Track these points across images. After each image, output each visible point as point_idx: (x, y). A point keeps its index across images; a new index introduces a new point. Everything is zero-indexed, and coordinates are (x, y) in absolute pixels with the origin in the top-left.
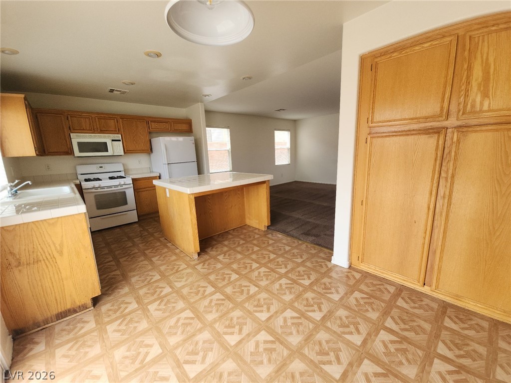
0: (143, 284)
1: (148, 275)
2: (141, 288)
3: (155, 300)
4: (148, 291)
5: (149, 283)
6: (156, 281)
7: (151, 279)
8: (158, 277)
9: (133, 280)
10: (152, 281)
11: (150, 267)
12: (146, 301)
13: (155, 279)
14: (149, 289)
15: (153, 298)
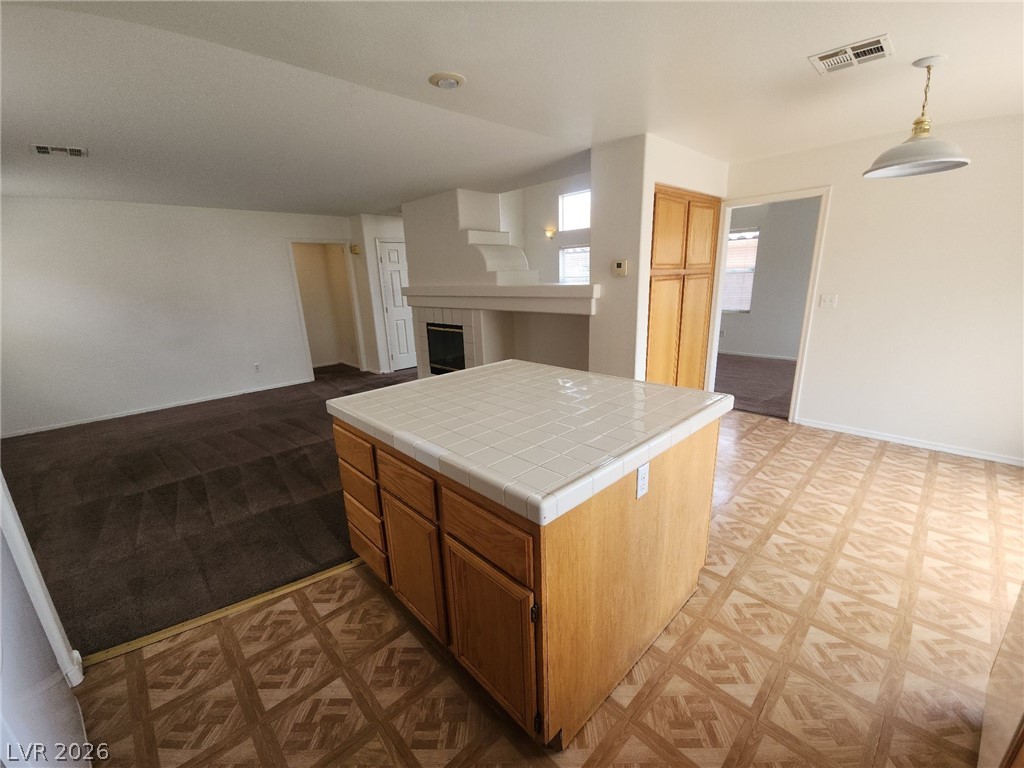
0: (862, 654)
1: (827, 665)
2: (875, 651)
3: (874, 603)
4: (868, 628)
5: (849, 642)
6: (831, 631)
7: (832, 646)
8: (815, 635)
9: (870, 691)
10: (834, 640)
11: (795, 679)
12: (891, 617)
13: (822, 638)
14: (864, 631)
15: (873, 610)
